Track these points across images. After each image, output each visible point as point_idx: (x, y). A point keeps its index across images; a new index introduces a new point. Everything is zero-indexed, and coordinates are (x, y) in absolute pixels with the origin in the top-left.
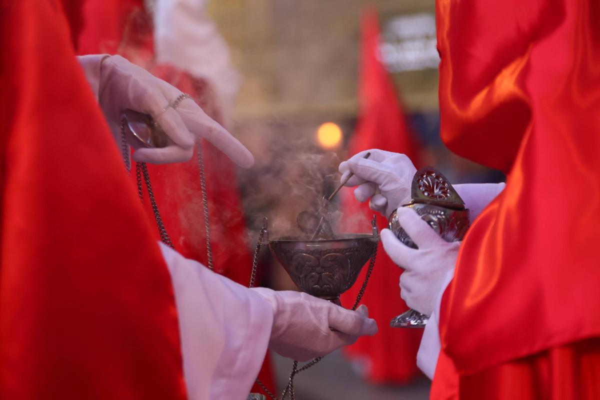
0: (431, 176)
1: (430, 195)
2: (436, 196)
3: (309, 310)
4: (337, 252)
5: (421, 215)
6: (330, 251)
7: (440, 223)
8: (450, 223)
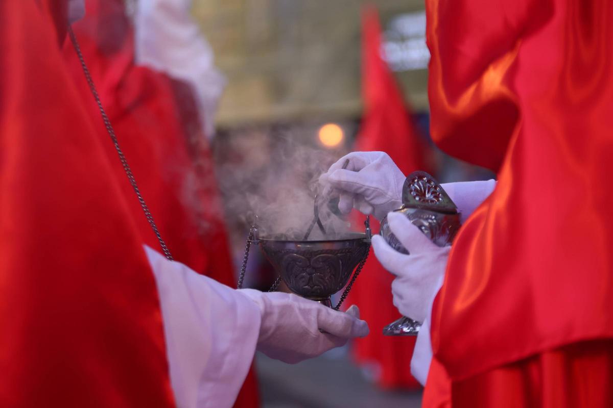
0: (423, 180)
1: (422, 200)
2: (427, 201)
3: (297, 311)
4: (328, 253)
5: (412, 220)
6: (322, 252)
7: (431, 228)
8: (441, 228)
